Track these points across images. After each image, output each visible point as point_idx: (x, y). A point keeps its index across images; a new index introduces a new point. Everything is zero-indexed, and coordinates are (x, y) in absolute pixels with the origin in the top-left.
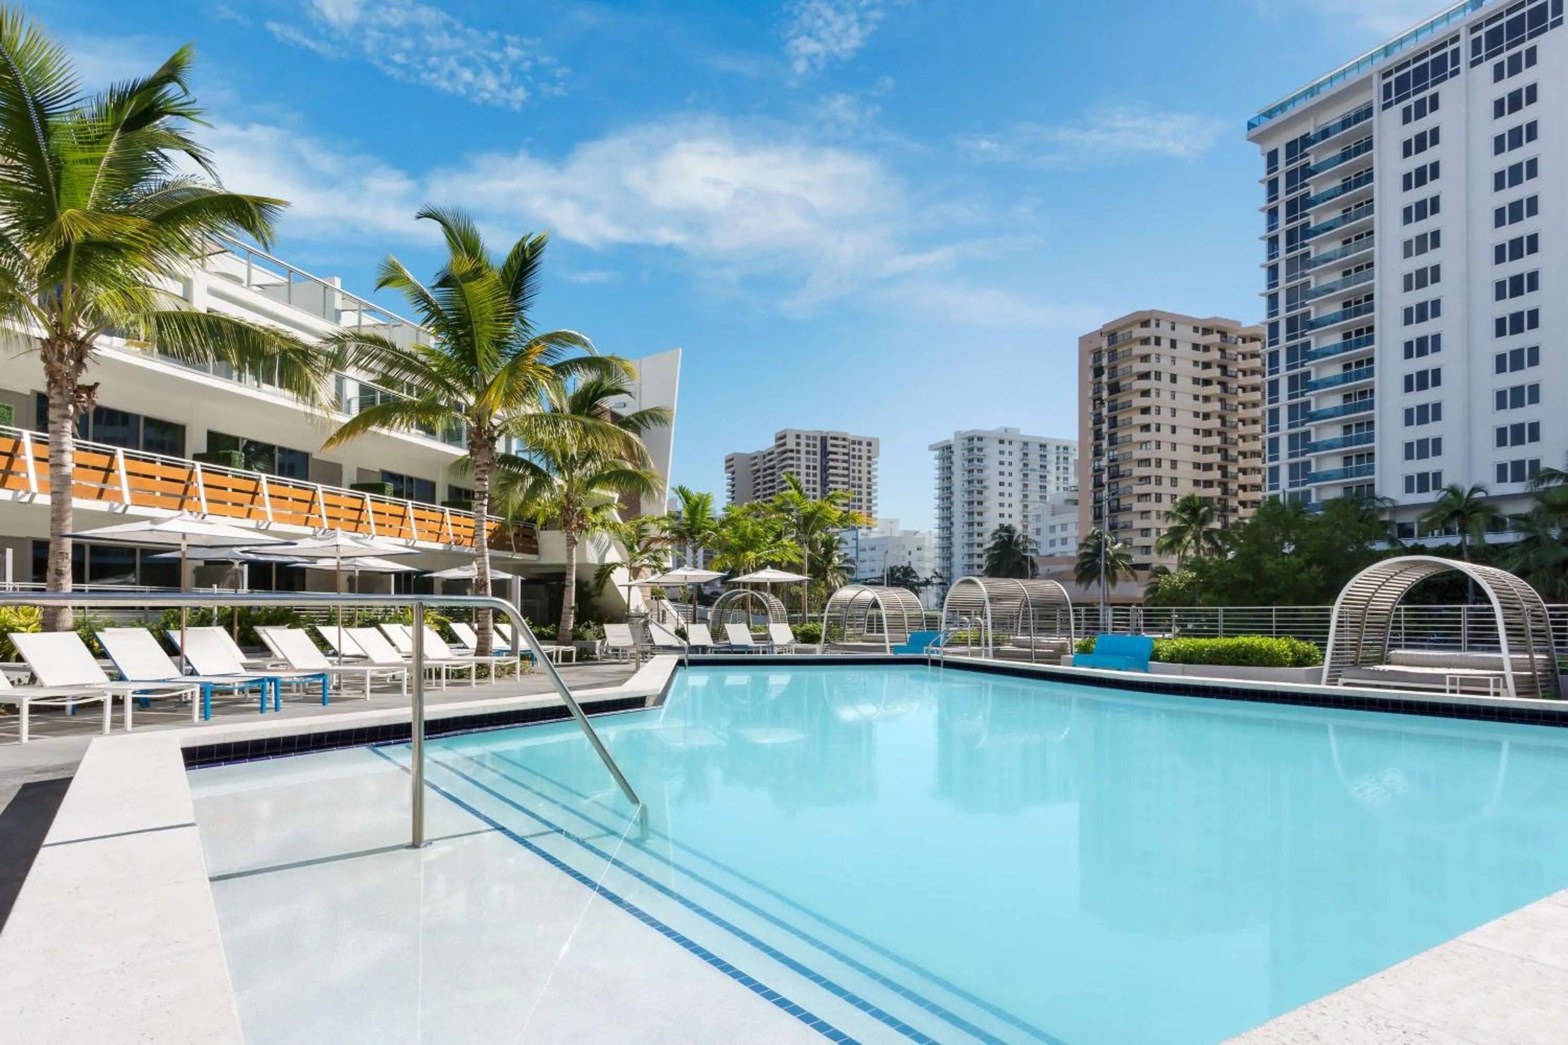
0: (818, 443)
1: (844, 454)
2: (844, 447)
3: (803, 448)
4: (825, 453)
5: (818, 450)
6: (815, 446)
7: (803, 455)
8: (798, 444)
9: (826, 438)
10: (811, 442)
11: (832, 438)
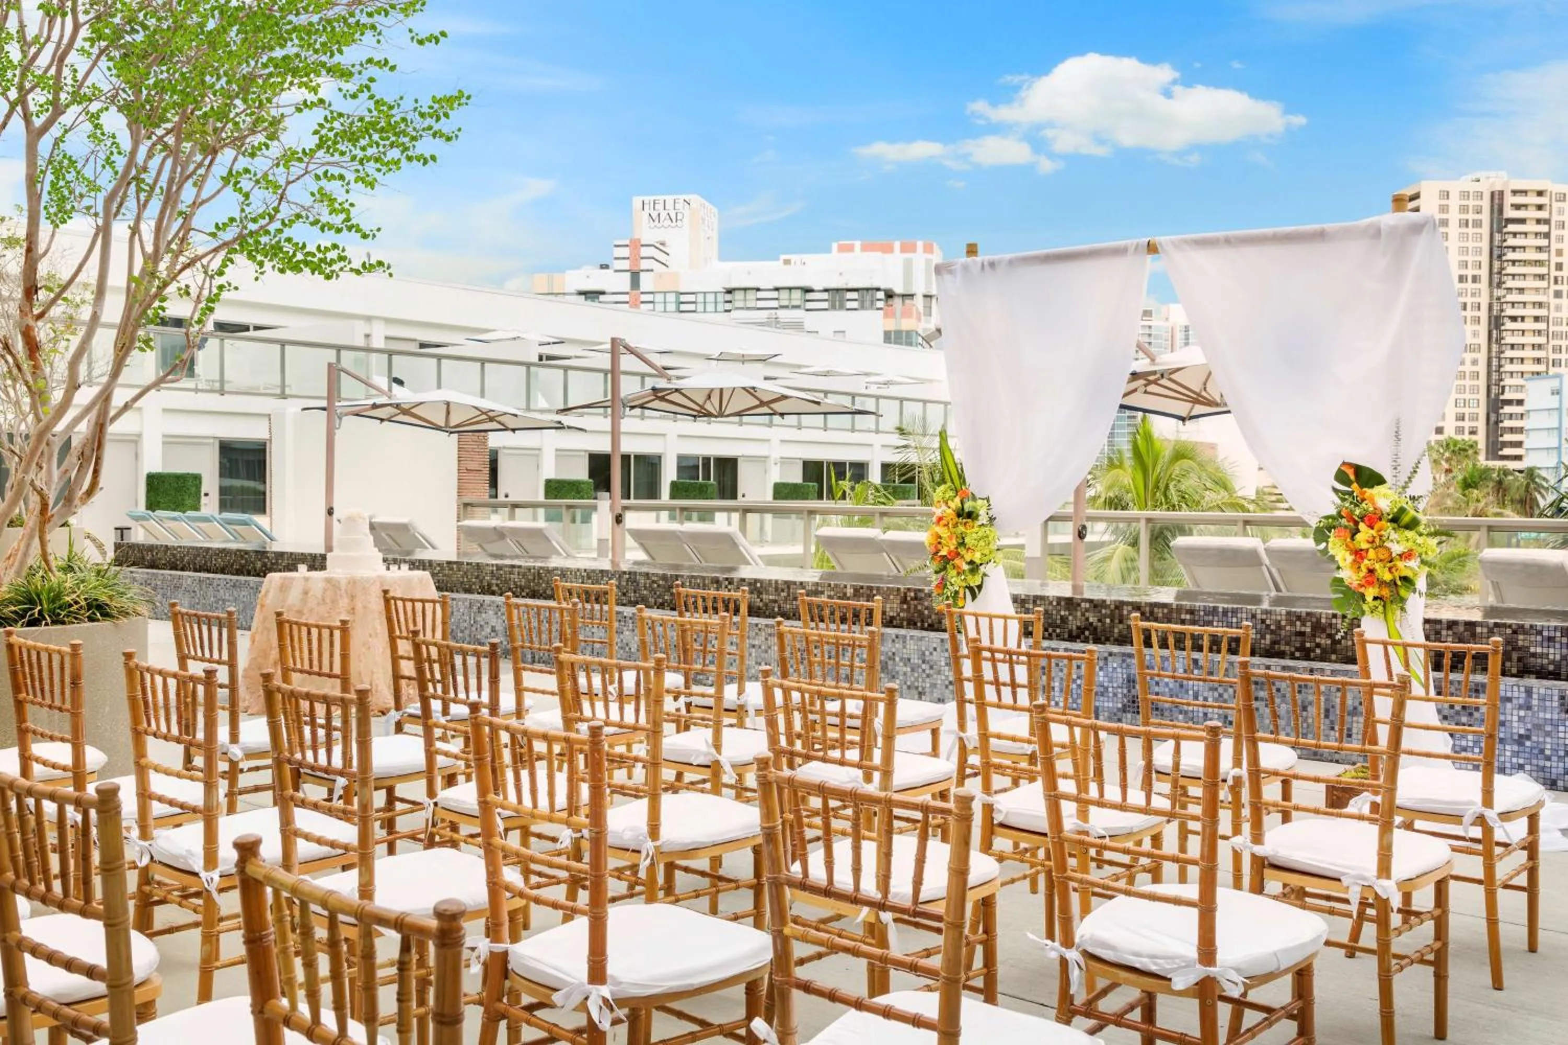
0: (1486, 203)
1: (1539, 221)
2: (1540, 207)
3: (1454, 216)
4: (1499, 222)
5: (1485, 217)
6: (1479, 211)
7: (1453, 230)
8: (1444, 209)
9: (1501, 193)
10: (1471, 203)
11: (1515, 192)
